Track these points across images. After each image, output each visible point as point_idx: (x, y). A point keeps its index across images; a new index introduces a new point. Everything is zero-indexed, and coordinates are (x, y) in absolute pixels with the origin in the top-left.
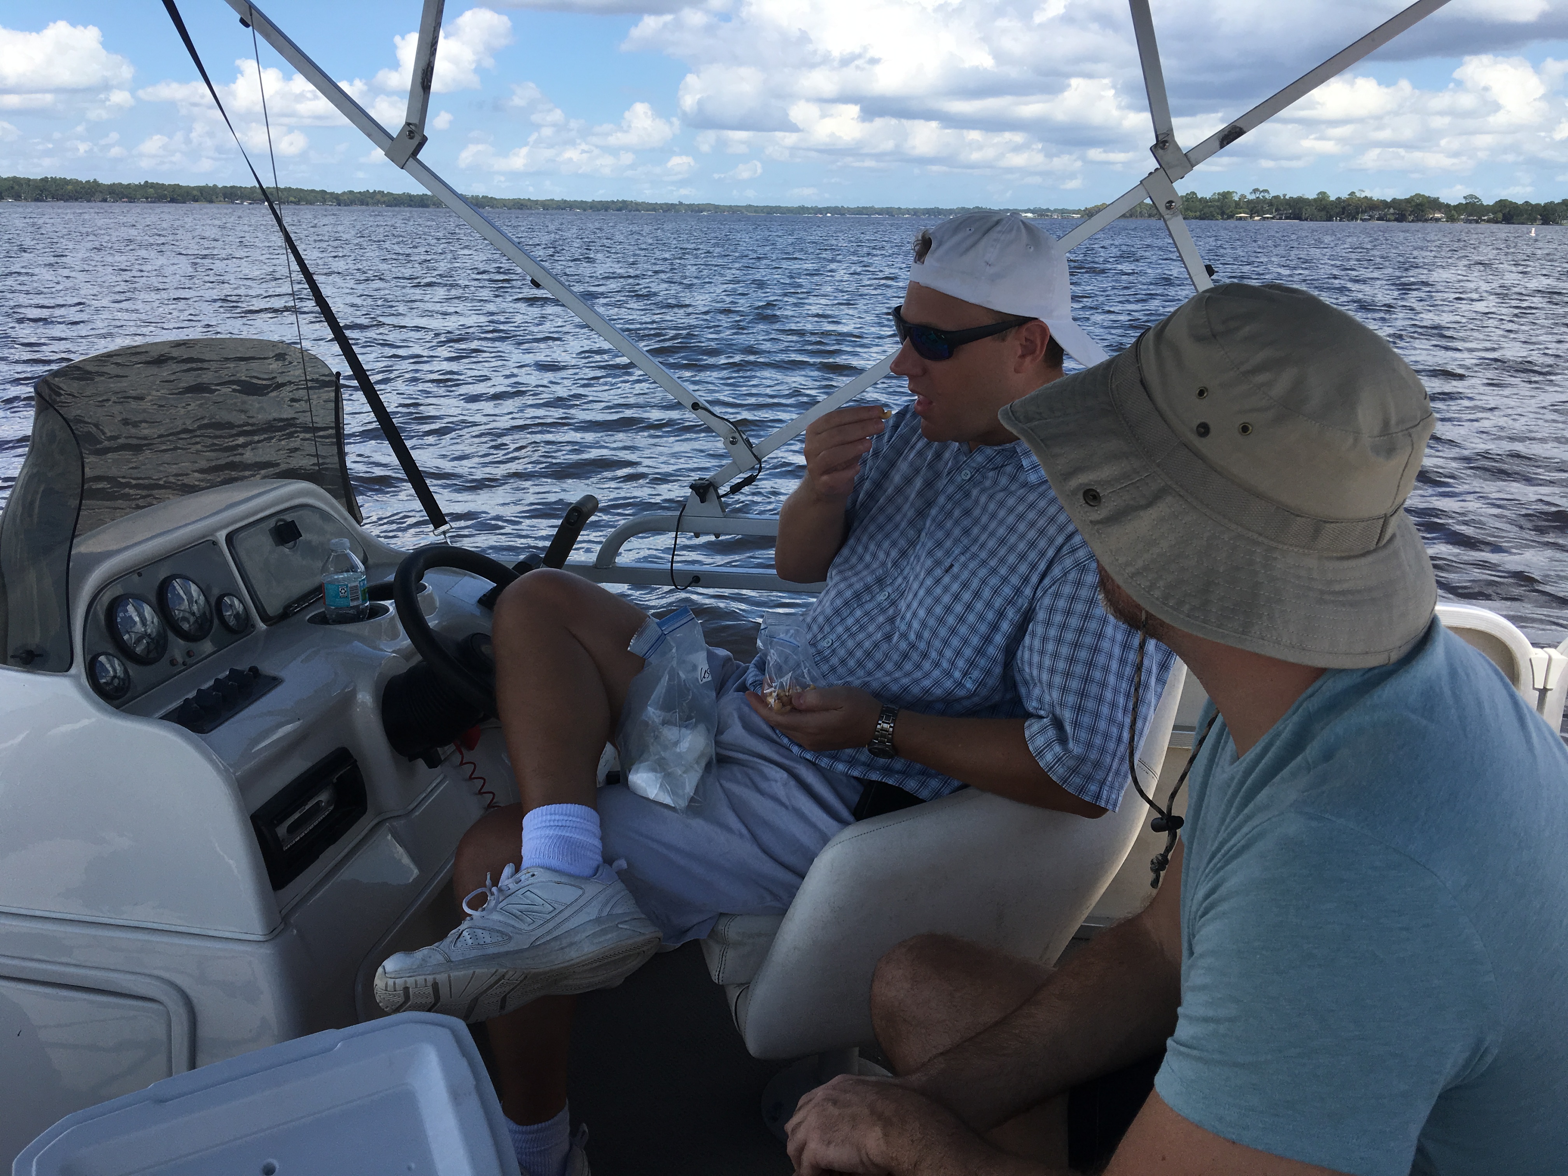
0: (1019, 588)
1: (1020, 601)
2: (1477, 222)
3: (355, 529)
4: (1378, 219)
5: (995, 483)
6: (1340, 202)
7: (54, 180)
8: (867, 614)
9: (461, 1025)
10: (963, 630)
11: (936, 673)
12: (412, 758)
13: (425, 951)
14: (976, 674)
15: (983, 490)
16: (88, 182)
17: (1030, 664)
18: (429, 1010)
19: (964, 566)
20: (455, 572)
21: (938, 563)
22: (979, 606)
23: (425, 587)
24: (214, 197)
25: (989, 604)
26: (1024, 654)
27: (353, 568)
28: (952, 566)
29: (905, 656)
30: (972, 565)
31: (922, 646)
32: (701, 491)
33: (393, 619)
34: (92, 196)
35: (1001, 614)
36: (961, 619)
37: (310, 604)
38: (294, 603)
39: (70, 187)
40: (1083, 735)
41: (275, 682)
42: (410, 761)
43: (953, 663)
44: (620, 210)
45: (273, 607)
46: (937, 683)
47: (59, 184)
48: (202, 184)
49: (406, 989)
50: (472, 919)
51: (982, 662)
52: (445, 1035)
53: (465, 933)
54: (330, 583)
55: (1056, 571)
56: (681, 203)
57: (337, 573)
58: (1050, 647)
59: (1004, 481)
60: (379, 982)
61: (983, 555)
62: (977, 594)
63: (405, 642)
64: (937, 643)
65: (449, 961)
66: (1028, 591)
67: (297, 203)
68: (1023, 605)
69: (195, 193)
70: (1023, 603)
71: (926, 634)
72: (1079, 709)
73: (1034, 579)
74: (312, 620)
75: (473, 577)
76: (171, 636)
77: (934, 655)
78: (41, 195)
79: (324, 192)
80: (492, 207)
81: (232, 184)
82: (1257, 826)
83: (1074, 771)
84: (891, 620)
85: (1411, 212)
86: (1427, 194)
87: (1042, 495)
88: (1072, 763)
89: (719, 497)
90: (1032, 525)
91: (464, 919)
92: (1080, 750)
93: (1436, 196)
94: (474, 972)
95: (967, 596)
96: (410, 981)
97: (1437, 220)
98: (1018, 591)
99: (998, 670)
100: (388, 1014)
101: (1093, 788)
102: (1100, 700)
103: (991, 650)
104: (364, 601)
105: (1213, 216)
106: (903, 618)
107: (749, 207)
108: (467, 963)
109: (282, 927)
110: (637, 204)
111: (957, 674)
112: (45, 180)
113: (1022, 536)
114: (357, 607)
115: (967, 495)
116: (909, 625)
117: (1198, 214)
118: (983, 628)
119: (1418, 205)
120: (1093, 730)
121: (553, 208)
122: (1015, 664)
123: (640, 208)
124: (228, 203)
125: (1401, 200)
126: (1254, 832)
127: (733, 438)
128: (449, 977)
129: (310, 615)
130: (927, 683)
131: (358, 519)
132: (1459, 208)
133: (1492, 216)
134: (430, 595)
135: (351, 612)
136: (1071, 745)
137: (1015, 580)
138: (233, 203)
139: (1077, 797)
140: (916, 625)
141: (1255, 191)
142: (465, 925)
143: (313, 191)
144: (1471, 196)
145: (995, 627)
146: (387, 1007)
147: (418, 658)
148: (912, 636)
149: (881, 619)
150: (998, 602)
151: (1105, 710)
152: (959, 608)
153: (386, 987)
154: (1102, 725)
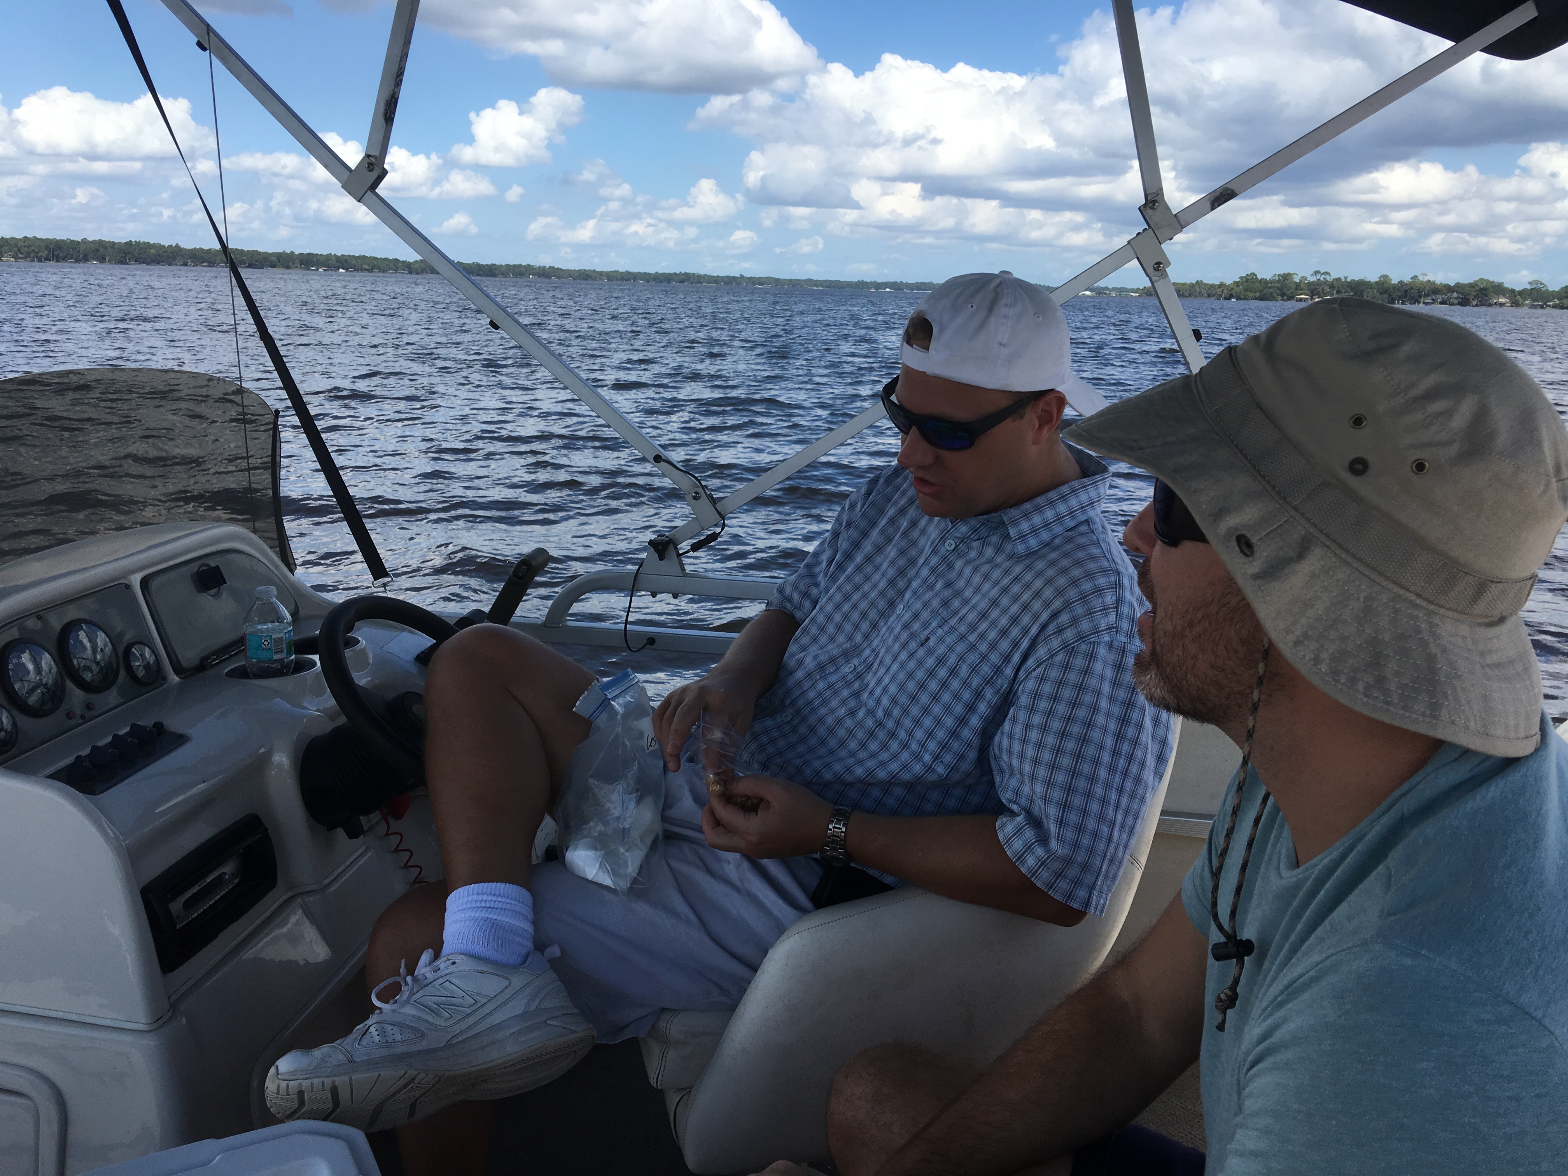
0: (999, 667)
1: (999, 681)
2: (1542, 307)
3: (285, 577)
4: (1441, 303)
5: (981, 554)
6: (1402, 286)
7: (138, 243)
8: (830, 686)
9: (359, 1137)
10: (937, 709)
11: (905, 756)
12: (331, 827)
13: (325, 1049)
14: (948, 758)
15: (968, 562)
16: (170, 246)
17: (1010, 752)
18: (325, 1119)
19: (941, 640)
20: (391, 627)
21: (913, 636)
22: (955, 684)
23: (358, 642)
24: (291, 263)
25: (965, 683)
26: (1001, 741)
27: (280, 619)
28: (927, 639)
29: (871, 734)
30: (949, 640)
31: (890, 724)
32: (660, 547)
33: (317, 674)
34: (173, 260)
35: (978, 694)
36: (935, 698)
37: (231, 657)
38: (213, 654)
39: (152, 251)
40: (1070, 834)
41: (181, 739)
42: (329, 830)
43: (923, 745)
44: (682, 282)
45: (189, 656)
46: (905, 767)
47: (142, 249)
48: (280, 250)
49: (301, 1093)
50: (381, 1012)
51: (956, 745)
52: (339, 1148)
53: (372, 1029)
54: (252, 633)
55: (1042, 651)
56: (742, 277)
57: (260, 623)
58: (1034, 735)
59: (989, 552)
60: (271, 1085)
61: (962, 629)
62: (953, 672)
63: (329, 701)
64: (907, 723)
65: (351, 1061)
66: (1009, 671)
67: (370, 271)
68: (1002, 687)
69: (273, 258)
70: (1003, 683)
71: (896, 712)
72: (1065, 806)
73: (1016, 658)
74: (230, 674)
75: (412, 633)
76: (70, 684)
77: (902, 735)
78: (124, 258)
79: (396, 260)
80: (558, 277)
81: (308, 251)
82: (1332, 955)
83: (1059, 875)
84: (857, 695)
85: (1475, 296)
86: (1491, 279)
87: (1029, 568)
88: (1057, 866)
89: (679, 555)
90: (1016, 599)
91: (373, 1013)
92: (1065, 851)
93: (1501, 281)
94: (379, 1075)
95: (942, 673)
96: (306, 1084)
97: (1502, 305)
98: (998, 671)
99: (972, 755)
100: (281, 1121)
101: (1082, 893)
102: (1088, 795)
103: (966, 733)
104: (289, 653)
105: (1274, 297)
106: (871, 693)
107: (809, 281)
108: (372, 1064)
109: (170, 1014)
110: (699, 276)
111: (927, 758)
112: (129, 243)
113: (1005, 611)
114: (282, 660)
115: (951, 566)
116: (878, 702)
117: (1258, 294)
118: (959, 709)
119: (1481, 290)
120: (1080, 829)
121: (617, 280)
122: (991, 751)
123: (701, 280)
124: (304, 269)
125: (1464, 285)
126: (1328, 962)
127: (696, 493)
128: (351, 1079)
129: (229, 669)
130: (894, 767)
131: (291, 565)
132: (1523, 293)
133: (1558, 302)
134: (363, 650)
135: (274, 665)
136: (1053, 844)
137: (994, 658)
138: (308, 269)
139: (1065, 904)
140: (885, 701)
141: (1316, 273)
142: (373, 1019)
143: (386, 259)
144: (1536, 282)
145: (971, 708)
146: (279, 1113)
147: (342, 720)
148: (880, 713)
149: (845, 693)
150: (976, 682)
151: (1095, 807)
152: (933, 685)
153: (278, 1089)
154: (1091, 824)
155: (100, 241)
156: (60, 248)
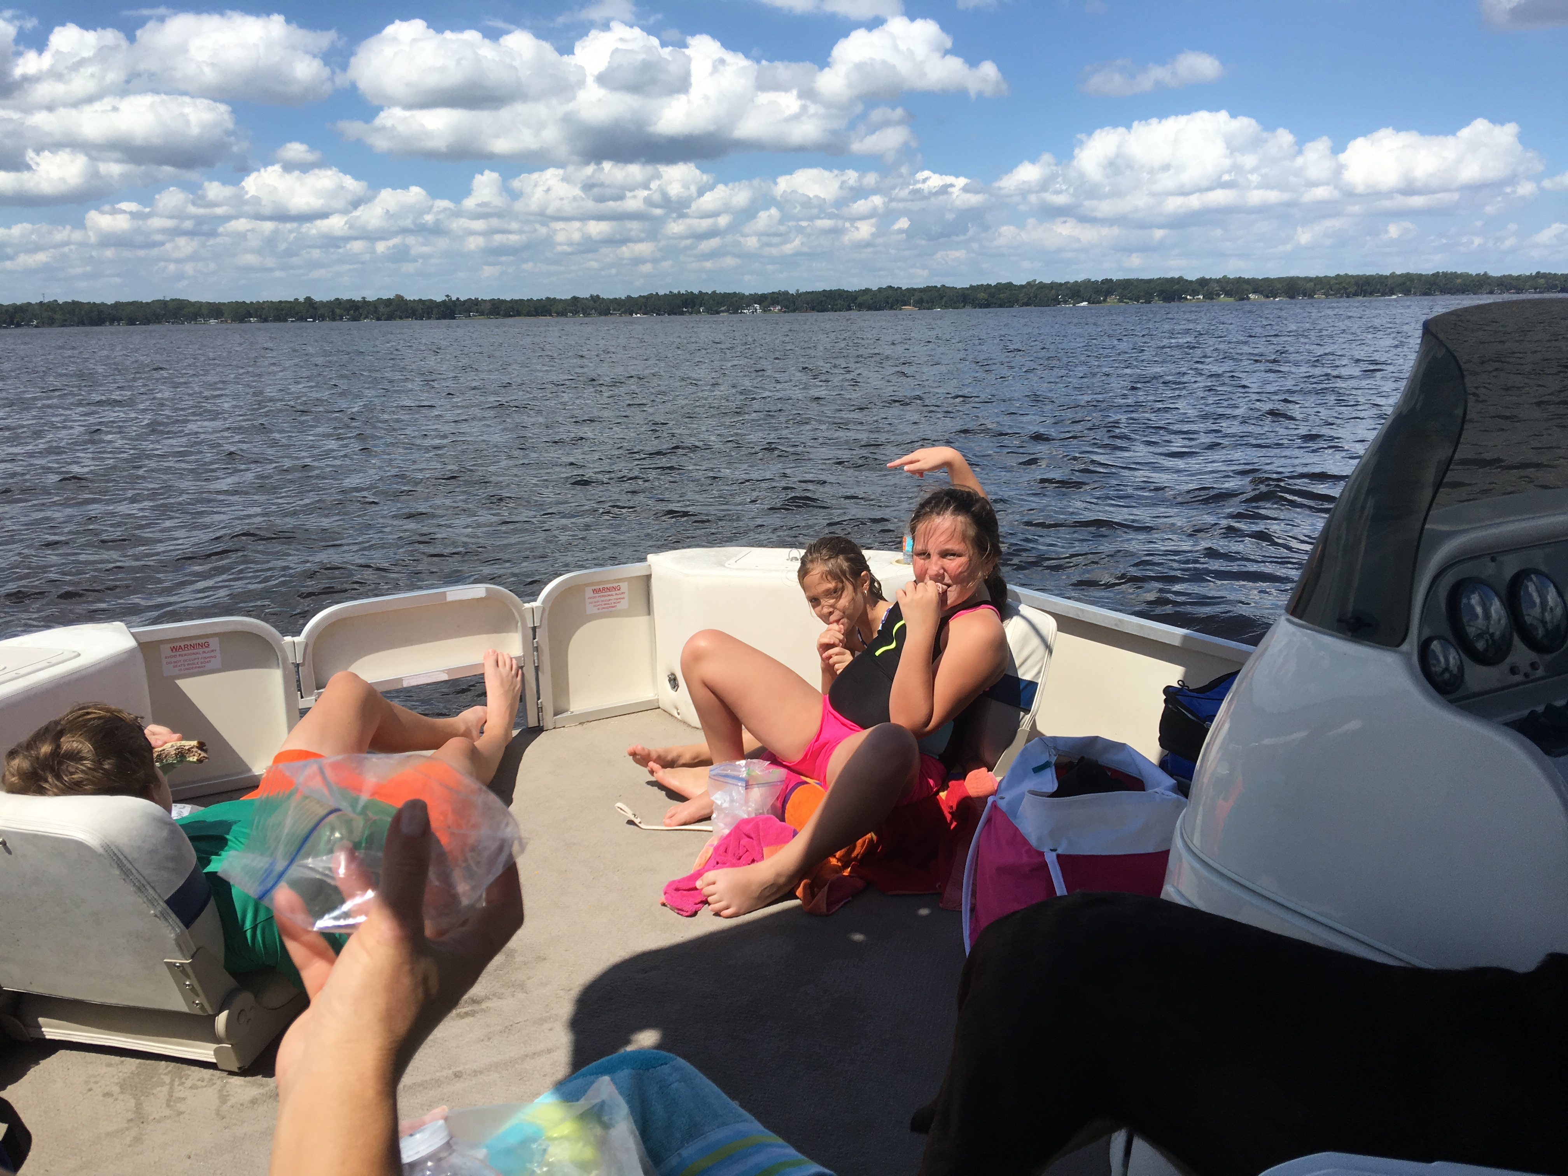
7: (1445, 274)
16: (1478, 275)
39: (1459, 281)
47: (1448, 279)
76: (1517, 640)
78: (1430, 289)
112: (1436, 275)
155: (1408, 274)
156: (1369, 284)
